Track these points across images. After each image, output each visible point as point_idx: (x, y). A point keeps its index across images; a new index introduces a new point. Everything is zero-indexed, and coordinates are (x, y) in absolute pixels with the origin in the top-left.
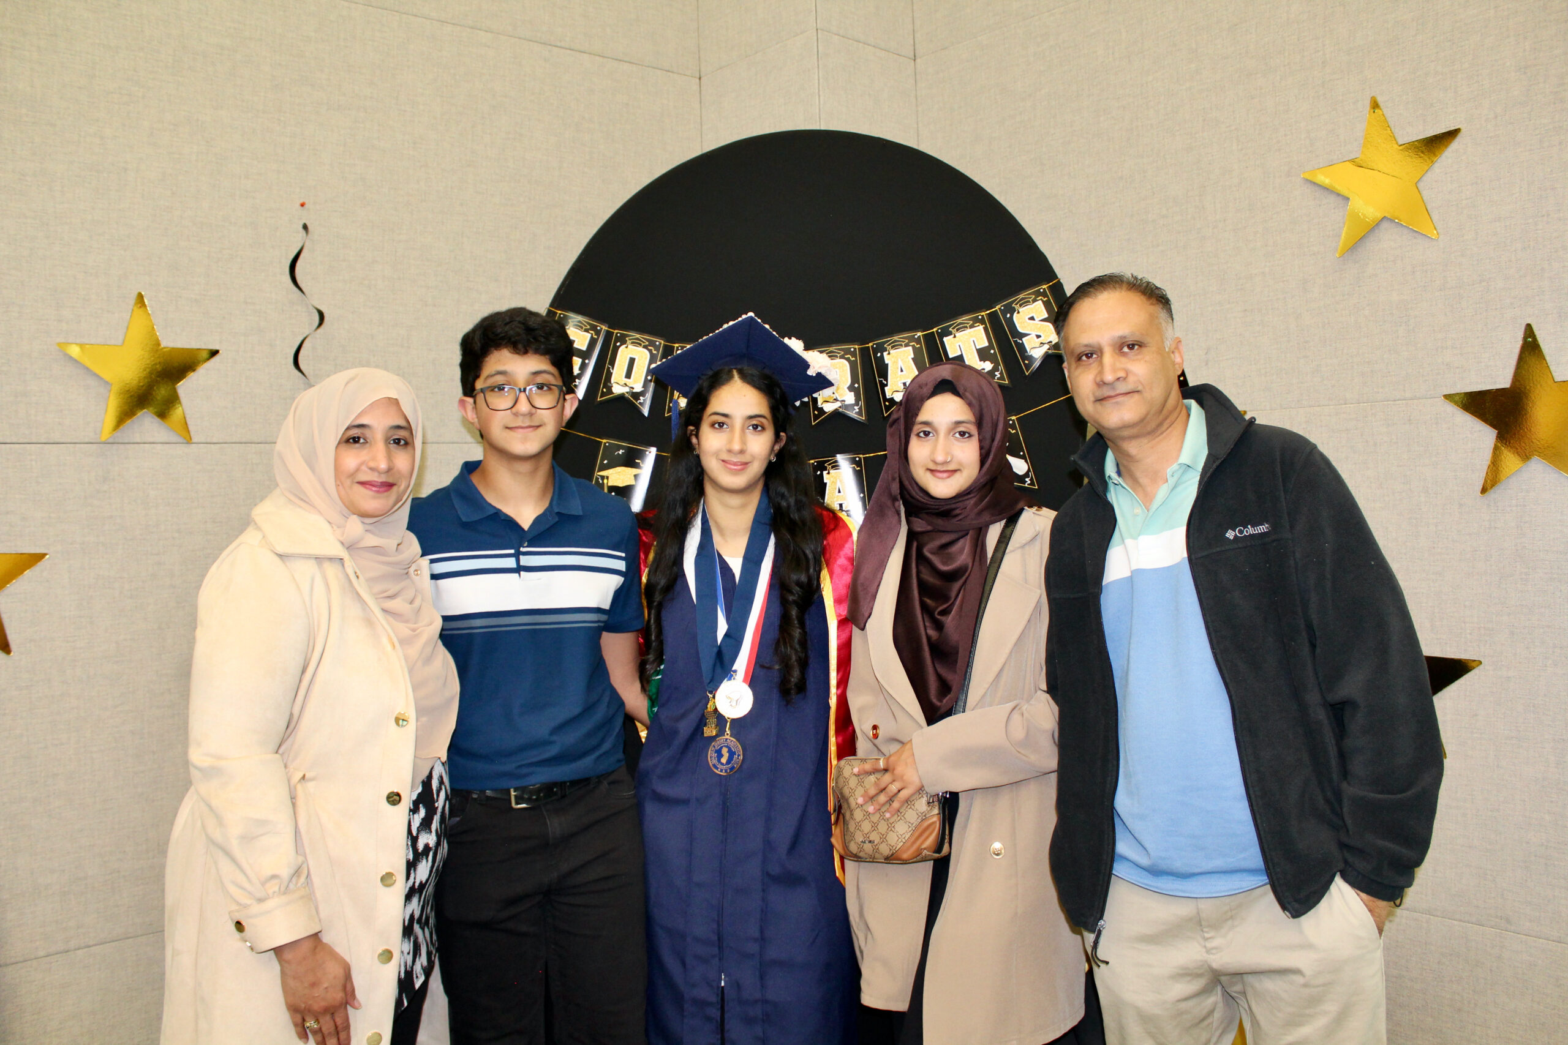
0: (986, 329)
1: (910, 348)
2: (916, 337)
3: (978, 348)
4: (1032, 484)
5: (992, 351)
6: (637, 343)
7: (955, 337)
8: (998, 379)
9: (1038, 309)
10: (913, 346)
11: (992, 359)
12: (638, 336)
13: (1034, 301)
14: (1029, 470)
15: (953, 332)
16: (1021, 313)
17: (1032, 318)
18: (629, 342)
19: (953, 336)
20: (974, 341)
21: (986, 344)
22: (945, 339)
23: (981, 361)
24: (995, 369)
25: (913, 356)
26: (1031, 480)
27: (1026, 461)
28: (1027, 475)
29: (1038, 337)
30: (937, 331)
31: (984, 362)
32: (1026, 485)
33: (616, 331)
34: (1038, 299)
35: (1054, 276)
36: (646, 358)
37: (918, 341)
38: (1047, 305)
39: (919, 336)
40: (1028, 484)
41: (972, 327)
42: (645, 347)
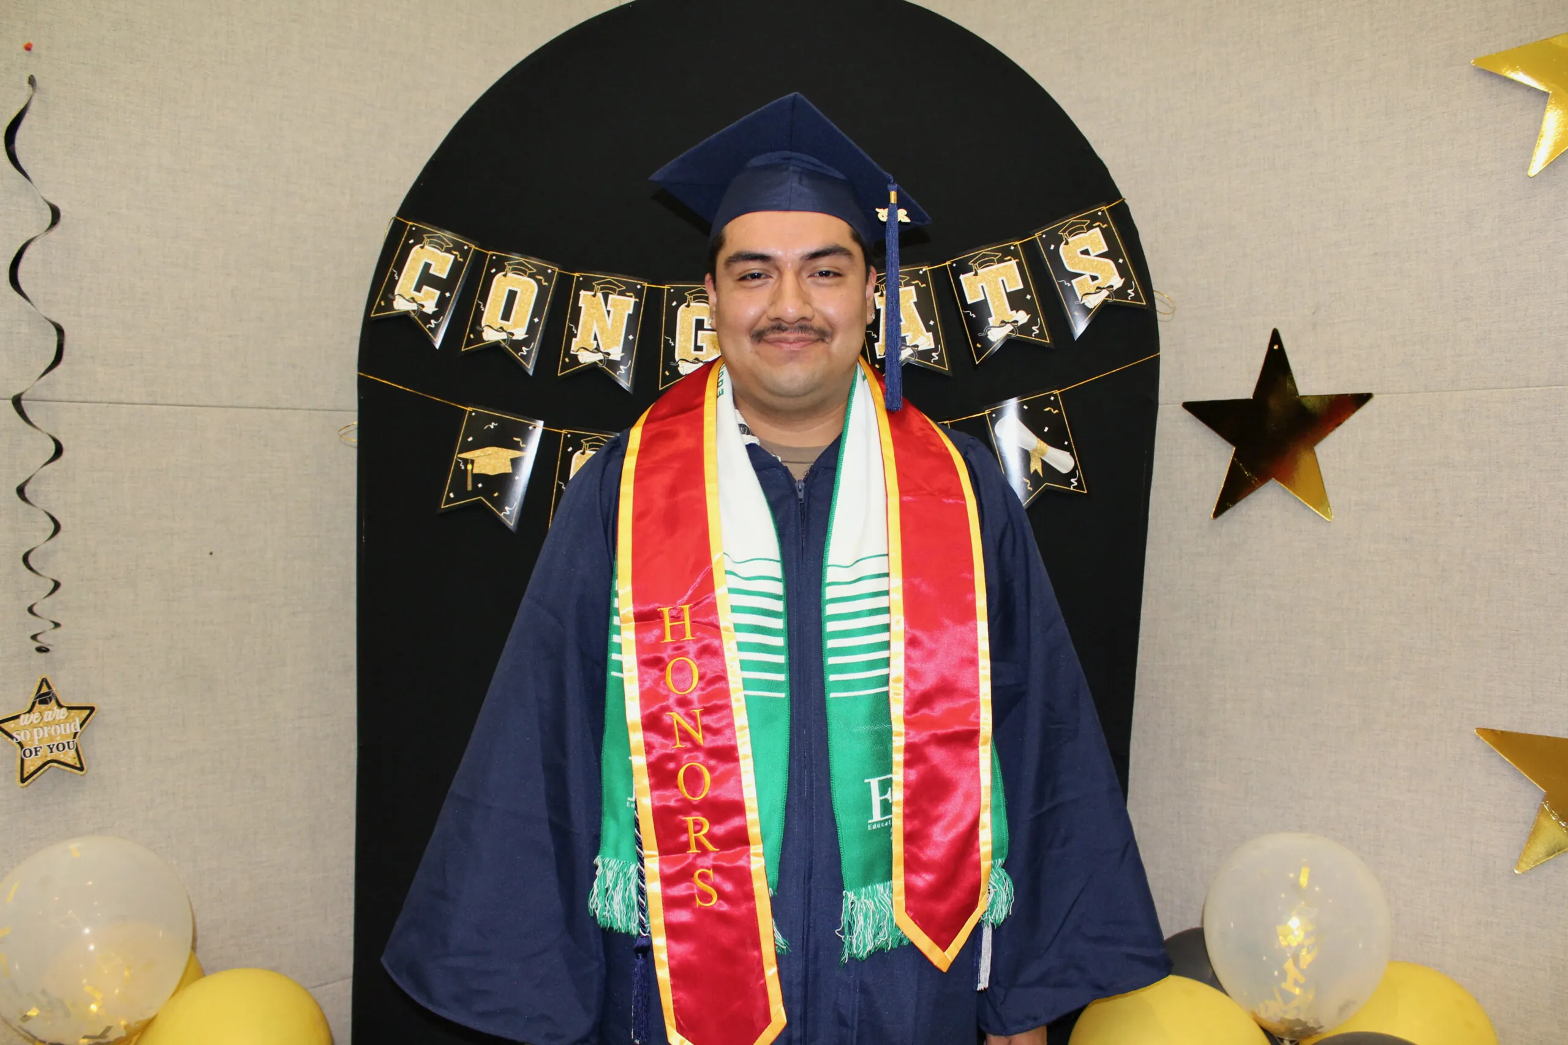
0: (1020, 265)
1: (913, 288)
2: (921, 272)
3: (1008, 290)
4: (1080, 486)
5: (1028, 297)
6: (519, 270)
7: (976, 274)
8: (1036, 336)
9: (1094, 239)
10: (917, 286)
11: (1028, 308)
12: (522, 260)
13: (1090, 228)
14: (1075, 467)
15: (974, 267)
16: (1070, 245)
17: (1086, 252)
18: (508, 268)
19: (973, 273)
20: (1003, 281)
21: (1021, 286)
22: (962, 277)
23: (1012, 309)
24: (1032, 322)
25: (915, 300)
26: (1079, 481)
27: (1072, 455)
28: (1072, 474)
29: (1094, 278)
30: (951, 266)
31: (1017, 312)
32: (1072, 488)
33: (491, 253)
34: (1094, 225)
35: (1117, 195)
36: (532, 292)
37: (923, 278)
38: (1107, 234)
39: (926, 272)
40: (1074, 487)
41: (1001, 261)
42: (532, 276)
